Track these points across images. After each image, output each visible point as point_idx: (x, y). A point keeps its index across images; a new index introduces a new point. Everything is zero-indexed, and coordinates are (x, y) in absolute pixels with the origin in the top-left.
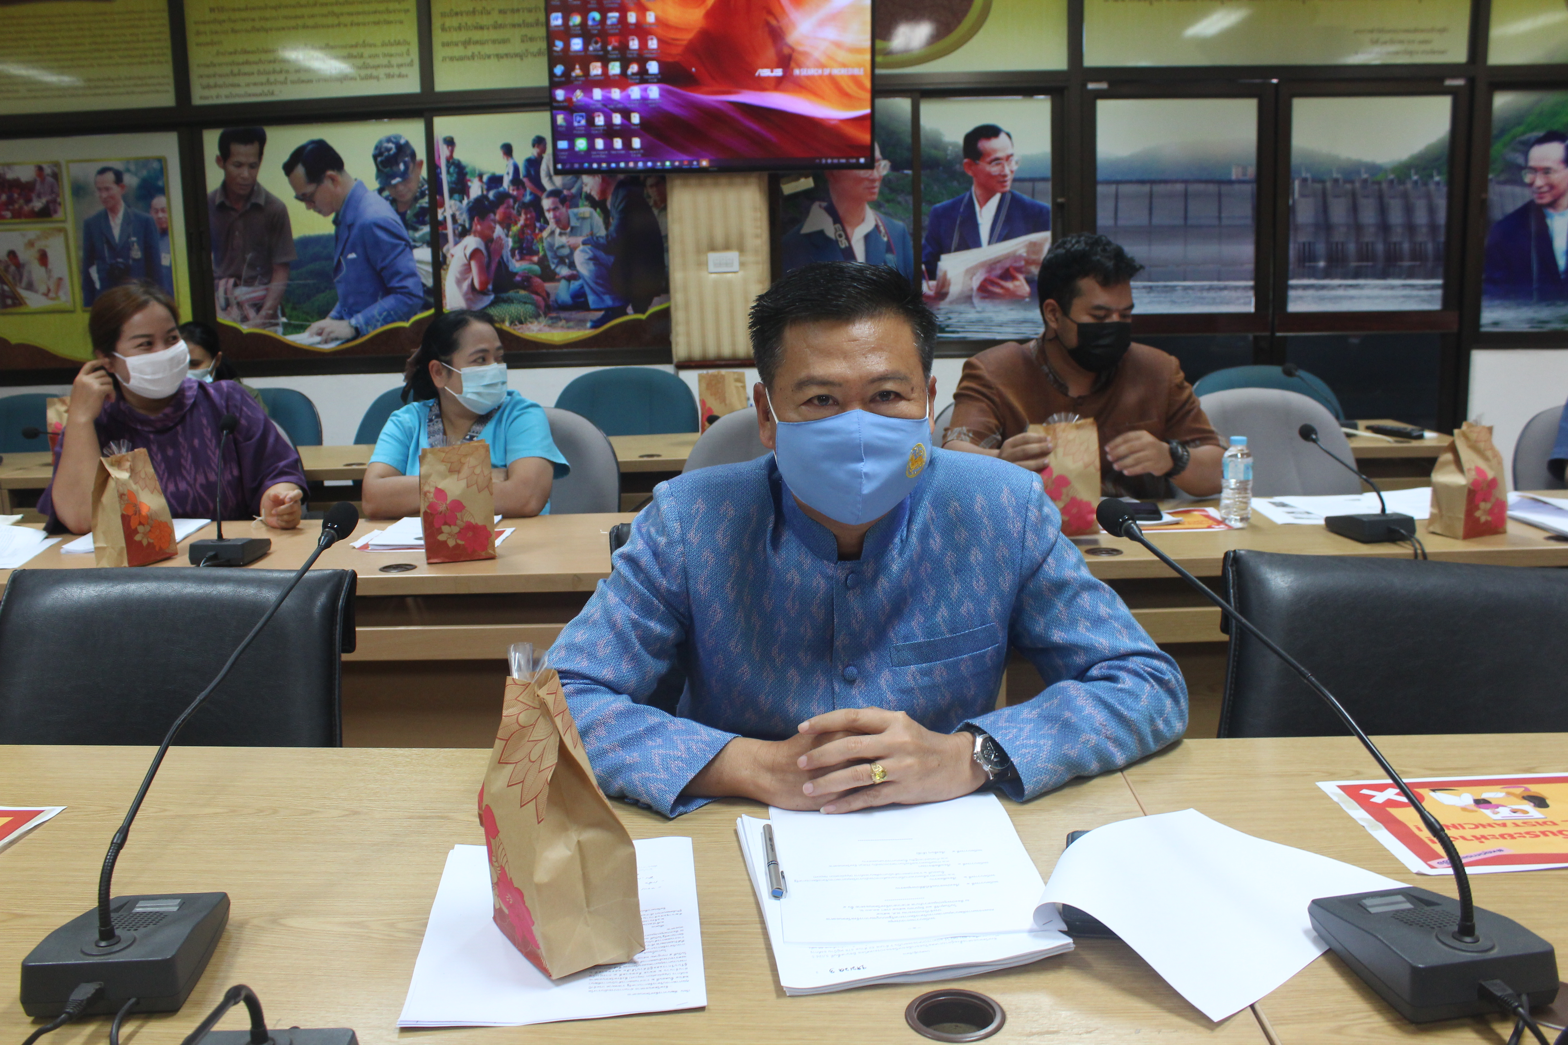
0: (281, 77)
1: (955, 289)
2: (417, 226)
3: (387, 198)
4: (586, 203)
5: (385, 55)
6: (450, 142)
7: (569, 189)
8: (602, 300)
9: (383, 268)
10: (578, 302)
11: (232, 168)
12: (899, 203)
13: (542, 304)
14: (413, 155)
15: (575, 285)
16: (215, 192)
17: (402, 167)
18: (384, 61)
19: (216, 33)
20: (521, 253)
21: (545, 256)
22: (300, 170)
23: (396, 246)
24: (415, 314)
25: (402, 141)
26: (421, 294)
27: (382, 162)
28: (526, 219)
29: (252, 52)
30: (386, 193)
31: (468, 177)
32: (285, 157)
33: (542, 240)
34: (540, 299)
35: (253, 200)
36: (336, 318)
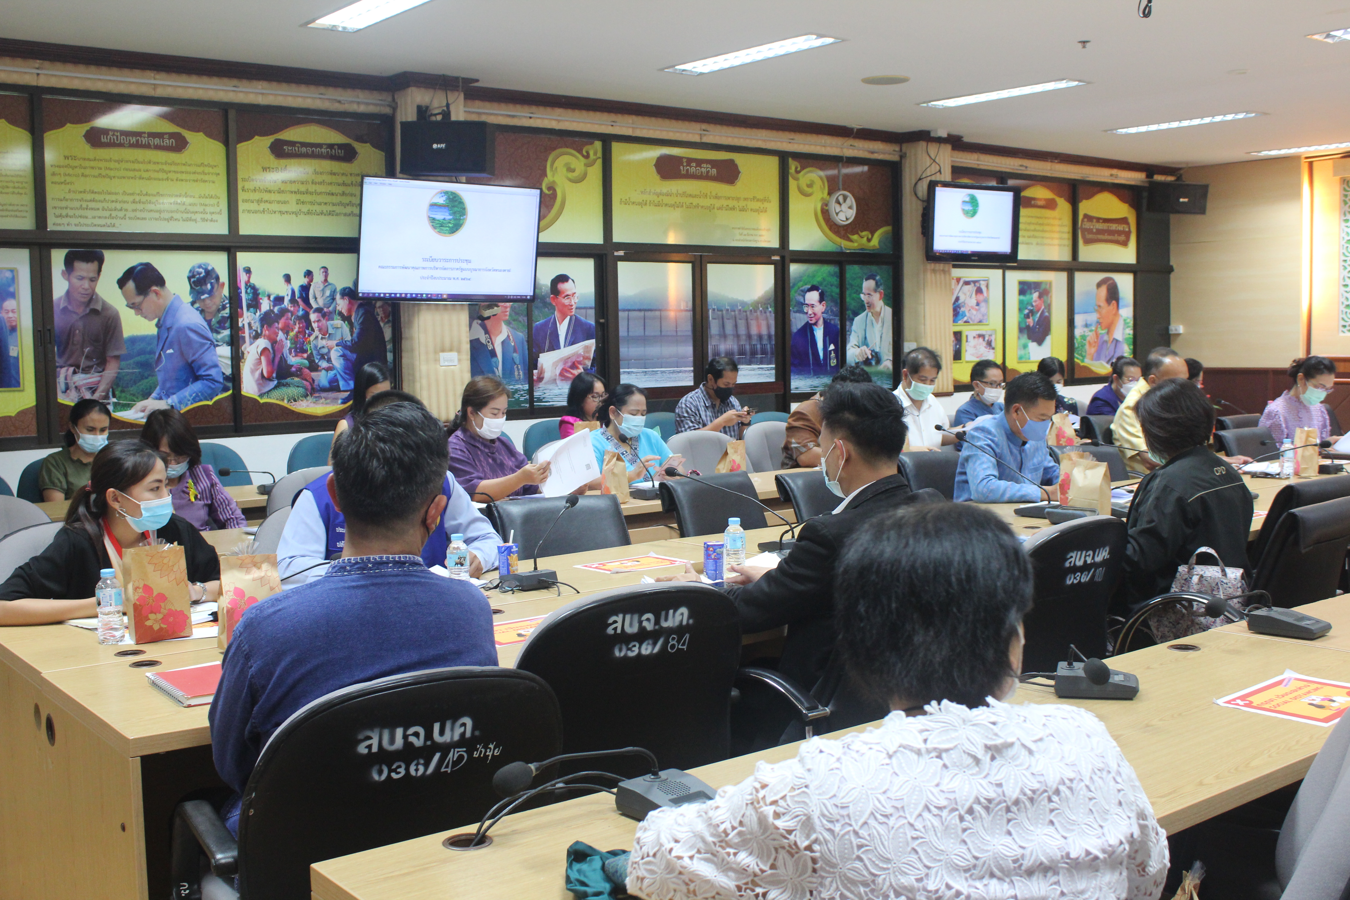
0: (121, 214)
1: (547, 375)
2: (219, 330)
3: (197, 309)
4: (339, 318)
5: (201, 204)
6: (248, 271)
7: (328, 308)
8: (349, 384)
9: (193, 362)
10: (333, 387)
11: (75, 281)
12: (520, 322)
13: (309, 387)
14: (217, 278)
15: (331, 374)
16: (60, 299)
17: (209, 286)
18: (201, 209)
19: (69, 175)
20: (296, 351)
21: (312, 353)
22: (131, 285)
23: (203, 344)
24: (217, 395)
25: (210, 268)
26: (221, 380)
27: (194, 282)
28: (299, 328)
29: (99, 193)
30: (197, 305)
31: (260, 296)
32: (120, 275)
33: (309, 342)
34: (308, 383)
35: (92, 306)
36: (156, 399)
